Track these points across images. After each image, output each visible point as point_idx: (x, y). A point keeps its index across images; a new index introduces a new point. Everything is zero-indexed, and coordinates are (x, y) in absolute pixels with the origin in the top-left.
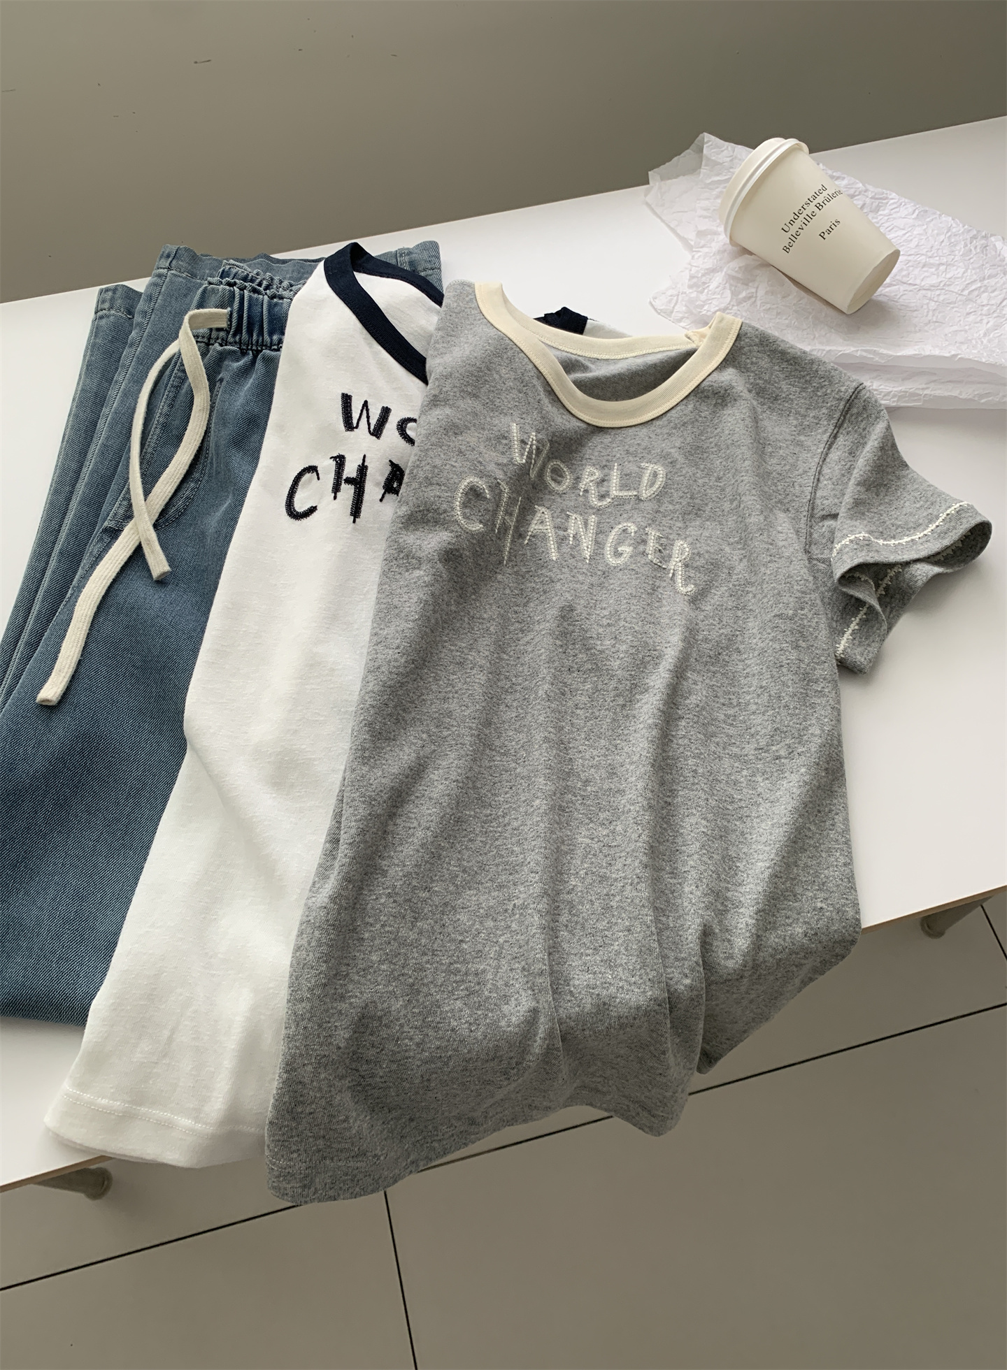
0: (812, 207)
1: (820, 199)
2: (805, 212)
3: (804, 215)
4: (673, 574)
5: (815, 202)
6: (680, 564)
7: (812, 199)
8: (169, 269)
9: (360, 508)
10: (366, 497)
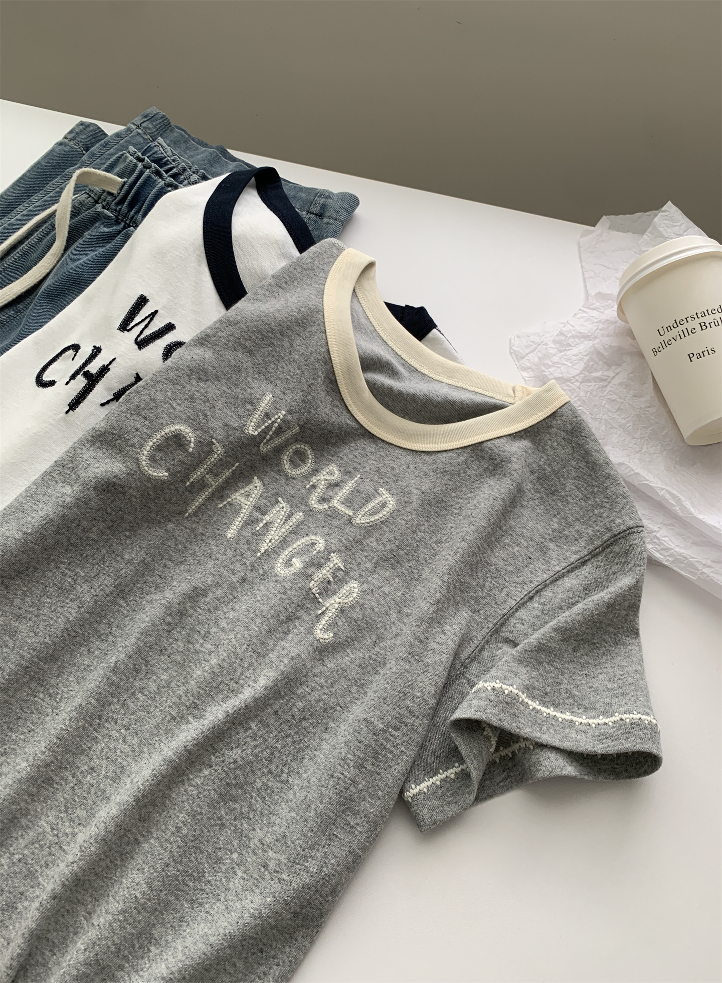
0: (695, 324)
1: (708, 319)
2: (686, 325)
3: (683, 327)
4: (323, 613)
5: (702, 320)
6: (336, 606)
7: (699, 315)
8: (138, 127)
9: (80, 403)
10: (91, 396)
